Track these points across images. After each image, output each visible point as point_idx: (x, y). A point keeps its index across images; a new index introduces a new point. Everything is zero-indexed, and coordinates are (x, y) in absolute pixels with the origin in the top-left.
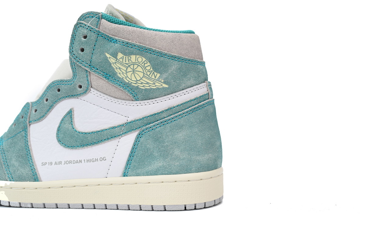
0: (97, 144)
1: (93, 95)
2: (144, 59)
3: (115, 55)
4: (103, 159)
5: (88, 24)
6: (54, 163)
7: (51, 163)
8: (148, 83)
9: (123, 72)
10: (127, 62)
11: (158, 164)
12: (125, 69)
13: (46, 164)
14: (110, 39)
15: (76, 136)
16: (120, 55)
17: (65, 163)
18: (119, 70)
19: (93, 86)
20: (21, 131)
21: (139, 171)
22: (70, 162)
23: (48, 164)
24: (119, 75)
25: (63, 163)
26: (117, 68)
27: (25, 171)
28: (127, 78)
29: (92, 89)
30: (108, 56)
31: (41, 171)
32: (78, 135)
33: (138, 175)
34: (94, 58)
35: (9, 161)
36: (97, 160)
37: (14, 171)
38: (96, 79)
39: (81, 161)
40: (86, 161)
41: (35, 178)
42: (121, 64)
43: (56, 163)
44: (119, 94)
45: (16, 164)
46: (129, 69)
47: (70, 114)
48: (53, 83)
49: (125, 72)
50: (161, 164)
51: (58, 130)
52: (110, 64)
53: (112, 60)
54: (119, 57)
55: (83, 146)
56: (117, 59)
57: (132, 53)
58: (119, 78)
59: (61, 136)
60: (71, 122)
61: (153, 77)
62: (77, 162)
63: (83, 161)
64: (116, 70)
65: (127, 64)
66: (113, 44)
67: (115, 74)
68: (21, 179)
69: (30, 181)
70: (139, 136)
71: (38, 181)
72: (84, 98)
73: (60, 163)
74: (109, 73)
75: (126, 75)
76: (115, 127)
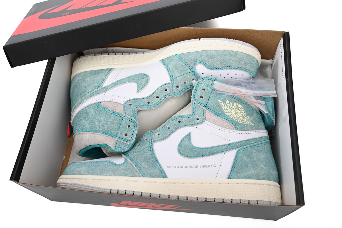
0: (210, 155)
1: (206, 125)
2: (241, 107)
3: (224, 101)
4: (214, 166)
6: (177, 167)
7: (175, 167)
8: (244, 121)
9: (229, 112)
10: (232, 106)
12: (230, 110)
13: (170, 167)
15: (194, 150)
16: (228, 102)
17: (186, 167)
18: (226, 110)
19: (207, 119)
20: (147, 147)
21: (240, 175)
22: (189, 167)
23: (172, 167)
24: (226, 113)
25: (184, 167)
26: (225, 109)
27: (155, 171)
28: (231, 116)
29: (206, 121)
30: (220, 101)
31: (167, 171)
33: (238, 178)
34: (209, 102)
35: (139, 165)
36: (209, 166)
37: (146, 171)
38: (208, 114)
39: (197, 167)
40: (201, 166)
41: (164, 176)
42: (228, 107)
43: (178, 167)
44: (225, 124)
45: (146, 166)
46: (233, 111)
47: (189, 135)
49: (230, 112)
50: (253, 172)
51: (180, 145)
52: (220, 107)
53: (222, 104)
55: (199, 156)
56: (225, 104)
57: (235, 102)
58: (226, 115)
59: (182, 149)
60: (190, 141)
61: (246, 117)
62: (195, 167)
63: (199, 167)
64: (224, 110)
65: (231, 107)
66: (223, 95)
67: (223, 112)
68: (152, 176)
69: (159, 177)
70: (238, 153)
71: (166, 178)
72: (198, 126)
73: (182, 167)
74: (219, 113)
75: (230, 114)
76: (222, 146)
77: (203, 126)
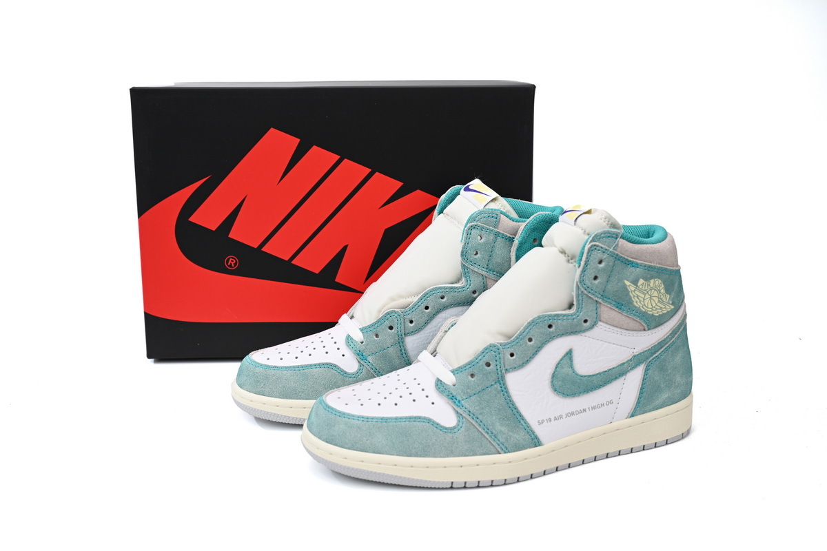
0: (604, 386)
1: (601, 330)
2: (660, 281)
3: (635, 282)
4: (610, 402)
5: (611, 250)
6: (553, 419)
7: (550, 420)
8: (661, 308)
9: (640, 301)
10: (646, 288)
11: (665, 396)
12: (643, 296)
13: (543, 421)
14: (628, 263)
15: (578, 381)
16: (641, 281)
17: (567, 415)
18: (636, 298)
19: (602, 319)
20: (493, 383)
21: (647, 408)
22: (572, 414)
23: (546, 421)
24: (635, 304)
25: (564, 416)
26: (634, 296)
27: (520, 436)
28: (644, 307)
29: (600, 323)
30: (627, 283)
31: (539, 431)
32: (581, 380)
33: (645, 412)
34: (609, 287)
35: (491, 427)
36: (603, 405)
37: (507, 439)
38: (607, 311)
39: (585, 410)
40: (591, 409)
41: (536, 442)
42: (641, 291)
43: (555, 419)
44: (632, 324)
45: (504, 429)
46: (647, 296)
47: (569, 353)
48: (539, 317)
49: (642, 300)
51: (554, 376)
52: (628, 293)
53: (632, 288)
54: (639, 284)
55: (588, 392)
56: (637, 286)
57: (652, 277)
58: (636, 307)
59: (558, 382)
60: (571, 366)
61: (665, 300)
62: (581, 412)
63: (587, 410)
64: (633, 299)
65: (645, 290)
66: (633, 269)
67: (630, 302)
68: (518, 448)
69: (530, 447)
70: (646, 370)
71: (539, 446)
72: (588, 334)
73: (561, 417)
74: (622, 302)
75: (642, 303)
76: (624, 363)
77: (596, 330)
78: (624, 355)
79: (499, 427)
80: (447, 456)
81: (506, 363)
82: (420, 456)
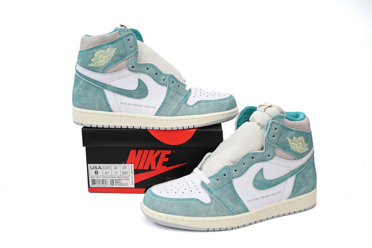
0: (277, 185)
1: (276, 159)
2: (303, 138)
3: (292, 138)
4: (280, 192)
5: (281, 124)
6: (254, 200)
7: (253, 200)
8: (303, 150)
9: (294, 146)
10: (297, 141)
11: (304, 189)
12: (295, 144)
13: (249, 201)
14: (288, 130)
15: (266, 182)
16: (294, 138)
17: (260, 198)
19: (277, 155)
20: (227, 183)
21: (296, 194)
22: (263, 197)
23: (251, 201)
24: (291, 148)
25: (259, 198)
27: (239, 208)
28: (296, 149)
29: (275, 157)
30: (288, 139)
31: (248, 205)
32: (267, 182)
33: (295, 196)
34: (280, 140)
35: (226, 203)
36: (276, 193)
37: (233, 209)
38: (279, 151)
39: (268, 196)
40: (271, 195)
41: (246, 210)
42: (294, 142)
43: (255, 200)
44: (290, 157)
45: (232, 204)
46: (297, 144)
47: (262, 170)
49: (295, 146)
50: (305, 189)
51: (254, 180)
52: (288, 144)
53: (290, 141)
54: (293, 139)
55: (270, 188)
56: (292, 140)
57: (299, 136)
59: (256, 184)
61: (305, 146)
62: (267, 197)
63: (269, 196)
64: (291, 146)
66: (291, 132)
67: (289, 147)
68: (238, 213)
69: (244, 213)
70: (296, 178)
71: (248, 212)
72: (270, 161)
73: (258, 199)
74: (286, 147)
75: (295, 147)
76: (286, 175)
77: (274, 160)
78: (286, 171)
79: (230, 203)
80: (206, 217)
81: (233, 174)
82: (194, 216)
